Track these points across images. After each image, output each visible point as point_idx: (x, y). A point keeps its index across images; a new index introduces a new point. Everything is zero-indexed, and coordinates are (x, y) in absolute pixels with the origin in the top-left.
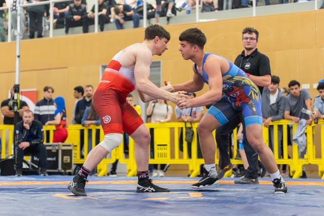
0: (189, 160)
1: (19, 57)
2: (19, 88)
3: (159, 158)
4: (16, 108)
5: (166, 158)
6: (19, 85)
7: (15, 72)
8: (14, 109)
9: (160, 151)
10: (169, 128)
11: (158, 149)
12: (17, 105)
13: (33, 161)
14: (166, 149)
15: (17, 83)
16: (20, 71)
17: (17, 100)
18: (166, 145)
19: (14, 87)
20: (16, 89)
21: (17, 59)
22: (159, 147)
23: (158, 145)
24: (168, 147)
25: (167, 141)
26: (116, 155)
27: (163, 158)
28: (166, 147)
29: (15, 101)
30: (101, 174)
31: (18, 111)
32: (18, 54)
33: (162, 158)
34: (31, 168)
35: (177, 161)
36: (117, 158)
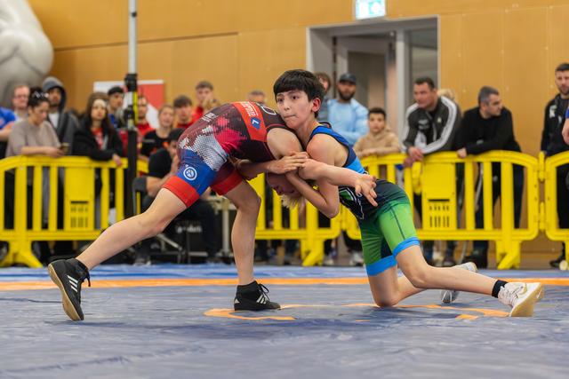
0: (497, 232)
1: (134, 15)
2: (135, 81)
3: (433, 228)
4: (130, 123)
5: (446, 229)
6: (135, 75)
7: (127, 43)
8: (126, 125)
9: (434, 213)
10: (452, 163)
11: (431, 208)
12: (133, 118)
14: (448, 208)
15: (132, 70)
16: (139, 42)
18: (447, 200)
19: (126, 79)
20: (131, 83)
21: (132, 21)
22: (433, 204)
23: (431, 200)
24: (452, 204)
25: (449, 191)
26: (341, 222)
27: (442, 228)
28: (446, 204)
29: (130, 109)
30: (309, 260)
31: (136, 129)
32: (132, 9)
33: (437, 229)
34: (163, 248)
35: (470, 234)
36: (344, 226)
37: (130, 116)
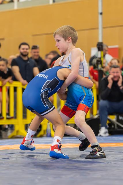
1: (101, 14)
2: (102, 46)
4: (100, 66)
6: (102, 43)
7: (98, 28)
8: (97, 67)
12: (101, 63)
13: (118, 120)
15: (100, 41)
16: (104, 28)
17: (100, 58)
19: (98, 45)
20: (100, 47)
21: (100, 16)
29: (99, 59)
31: (102, 69)
32: (100, 11)
34: (116, 127)
37: (99, 63)
